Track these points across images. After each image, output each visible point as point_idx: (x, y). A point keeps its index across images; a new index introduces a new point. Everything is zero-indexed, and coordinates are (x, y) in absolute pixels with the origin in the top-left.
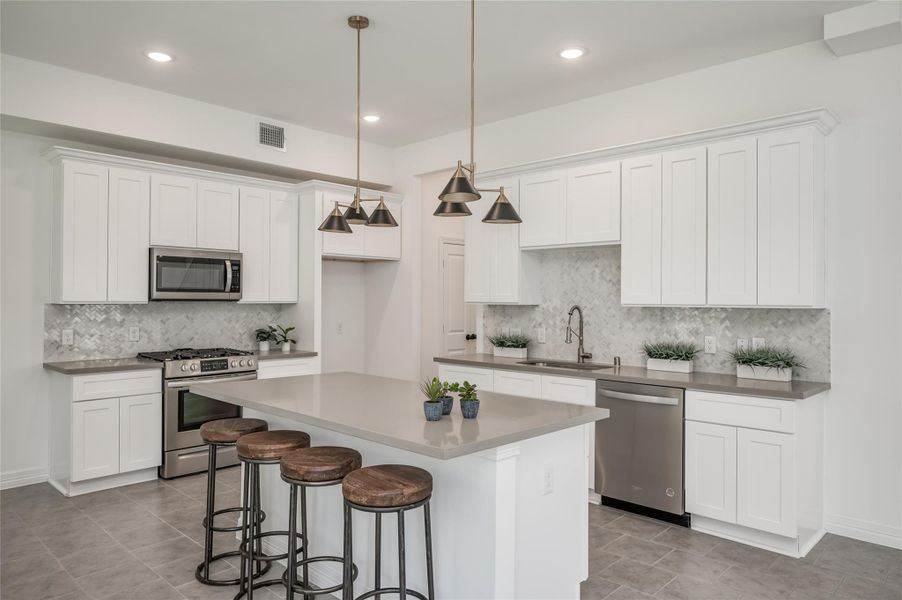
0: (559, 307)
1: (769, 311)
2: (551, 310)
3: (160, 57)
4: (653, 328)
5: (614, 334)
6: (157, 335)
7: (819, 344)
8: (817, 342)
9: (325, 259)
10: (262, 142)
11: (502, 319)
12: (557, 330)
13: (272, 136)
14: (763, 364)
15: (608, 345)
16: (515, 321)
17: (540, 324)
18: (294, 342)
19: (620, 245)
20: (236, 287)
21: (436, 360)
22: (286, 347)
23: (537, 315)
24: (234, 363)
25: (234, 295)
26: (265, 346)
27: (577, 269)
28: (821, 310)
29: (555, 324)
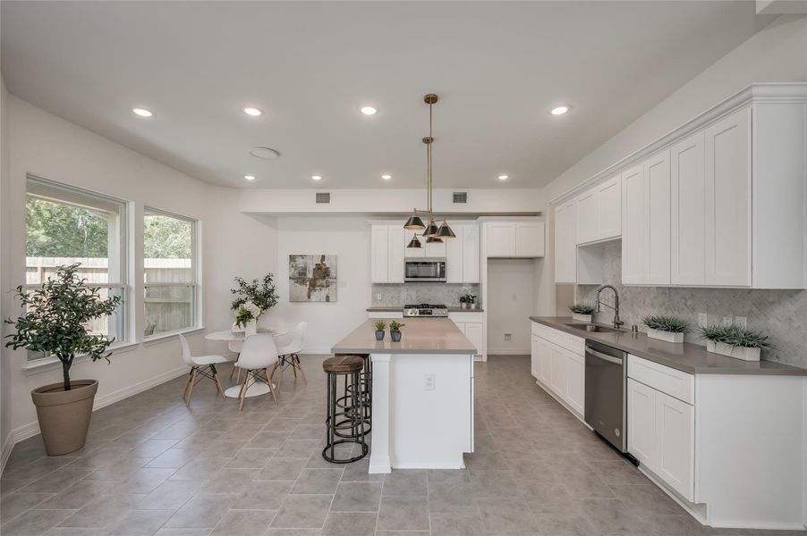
3: (387, 177)
6: (414, 298)
7: (799, 327)
8: (797, 324)
9: (489, 258)
10: (455, 201)
13: (460, 198)
14: (723, 340)
18: (476, 303)
20: (443, 274)
21: (531, 318)
22: (473, 306)
24: (436, 312)
25: (441, 279)
26: (464, 305)
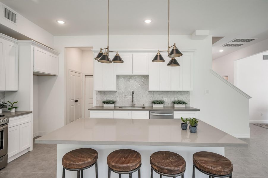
0: (124, 91)
1: (178, 92)
2: (121, 93)
4: (151, 96)
5: (140, 98)
10: (6, 17)
11: (104, 95)
12: (123, 98)
13: (10, 16)
15: (139, 101)
16: (109, 96)
17: (117, 96)
18: (16, 108)
19: (148, 75)
23: (117, 94)
27: (129, 81)
28: (188, 92)
29: (122, 96)
